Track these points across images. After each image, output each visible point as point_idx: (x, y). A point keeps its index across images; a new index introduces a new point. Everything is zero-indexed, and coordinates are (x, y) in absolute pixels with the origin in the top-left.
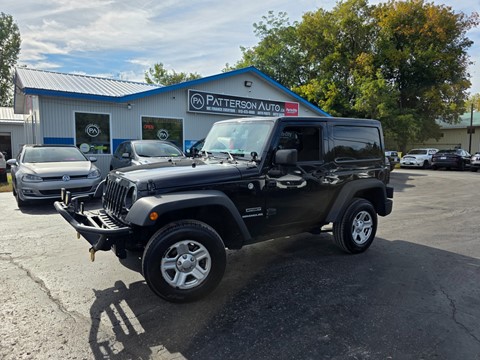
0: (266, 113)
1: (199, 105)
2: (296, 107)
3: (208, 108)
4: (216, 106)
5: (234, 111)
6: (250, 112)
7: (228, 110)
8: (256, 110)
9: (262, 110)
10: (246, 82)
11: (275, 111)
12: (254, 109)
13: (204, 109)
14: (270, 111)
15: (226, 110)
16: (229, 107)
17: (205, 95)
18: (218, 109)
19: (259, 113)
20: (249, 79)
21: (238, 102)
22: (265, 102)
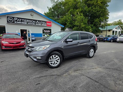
0: (39, 24)
1: (11, 21)
2: (51, 23)
3: (15, 22)
4: (18, 21)
5: (26, 23)
6: (33, 24)
7: (24, 23)
8: (35, 23)
9: (37, 23)
10: (31, 14)
11: (43, 24)
12: (34, 23)
13: (14, 22)
14: (41, 24)
15: (23, 23)
16: (24, 22)
17: (14, 18)
18: (20, 23)
19: (36, 24)
20: (32, 13)
21: (28, 21)
22: (39, 21)
